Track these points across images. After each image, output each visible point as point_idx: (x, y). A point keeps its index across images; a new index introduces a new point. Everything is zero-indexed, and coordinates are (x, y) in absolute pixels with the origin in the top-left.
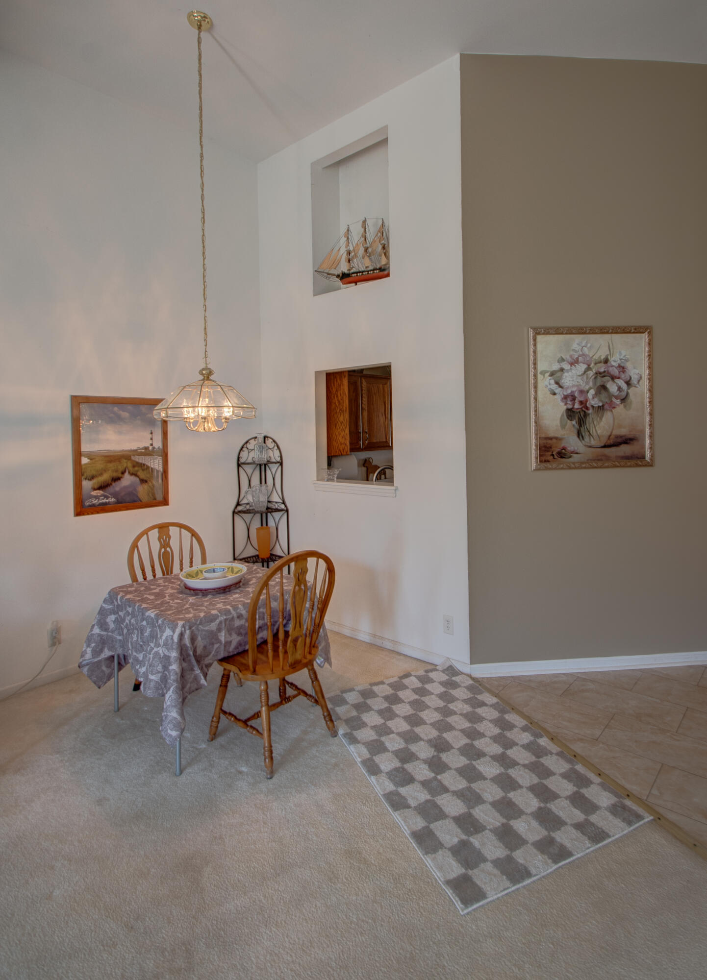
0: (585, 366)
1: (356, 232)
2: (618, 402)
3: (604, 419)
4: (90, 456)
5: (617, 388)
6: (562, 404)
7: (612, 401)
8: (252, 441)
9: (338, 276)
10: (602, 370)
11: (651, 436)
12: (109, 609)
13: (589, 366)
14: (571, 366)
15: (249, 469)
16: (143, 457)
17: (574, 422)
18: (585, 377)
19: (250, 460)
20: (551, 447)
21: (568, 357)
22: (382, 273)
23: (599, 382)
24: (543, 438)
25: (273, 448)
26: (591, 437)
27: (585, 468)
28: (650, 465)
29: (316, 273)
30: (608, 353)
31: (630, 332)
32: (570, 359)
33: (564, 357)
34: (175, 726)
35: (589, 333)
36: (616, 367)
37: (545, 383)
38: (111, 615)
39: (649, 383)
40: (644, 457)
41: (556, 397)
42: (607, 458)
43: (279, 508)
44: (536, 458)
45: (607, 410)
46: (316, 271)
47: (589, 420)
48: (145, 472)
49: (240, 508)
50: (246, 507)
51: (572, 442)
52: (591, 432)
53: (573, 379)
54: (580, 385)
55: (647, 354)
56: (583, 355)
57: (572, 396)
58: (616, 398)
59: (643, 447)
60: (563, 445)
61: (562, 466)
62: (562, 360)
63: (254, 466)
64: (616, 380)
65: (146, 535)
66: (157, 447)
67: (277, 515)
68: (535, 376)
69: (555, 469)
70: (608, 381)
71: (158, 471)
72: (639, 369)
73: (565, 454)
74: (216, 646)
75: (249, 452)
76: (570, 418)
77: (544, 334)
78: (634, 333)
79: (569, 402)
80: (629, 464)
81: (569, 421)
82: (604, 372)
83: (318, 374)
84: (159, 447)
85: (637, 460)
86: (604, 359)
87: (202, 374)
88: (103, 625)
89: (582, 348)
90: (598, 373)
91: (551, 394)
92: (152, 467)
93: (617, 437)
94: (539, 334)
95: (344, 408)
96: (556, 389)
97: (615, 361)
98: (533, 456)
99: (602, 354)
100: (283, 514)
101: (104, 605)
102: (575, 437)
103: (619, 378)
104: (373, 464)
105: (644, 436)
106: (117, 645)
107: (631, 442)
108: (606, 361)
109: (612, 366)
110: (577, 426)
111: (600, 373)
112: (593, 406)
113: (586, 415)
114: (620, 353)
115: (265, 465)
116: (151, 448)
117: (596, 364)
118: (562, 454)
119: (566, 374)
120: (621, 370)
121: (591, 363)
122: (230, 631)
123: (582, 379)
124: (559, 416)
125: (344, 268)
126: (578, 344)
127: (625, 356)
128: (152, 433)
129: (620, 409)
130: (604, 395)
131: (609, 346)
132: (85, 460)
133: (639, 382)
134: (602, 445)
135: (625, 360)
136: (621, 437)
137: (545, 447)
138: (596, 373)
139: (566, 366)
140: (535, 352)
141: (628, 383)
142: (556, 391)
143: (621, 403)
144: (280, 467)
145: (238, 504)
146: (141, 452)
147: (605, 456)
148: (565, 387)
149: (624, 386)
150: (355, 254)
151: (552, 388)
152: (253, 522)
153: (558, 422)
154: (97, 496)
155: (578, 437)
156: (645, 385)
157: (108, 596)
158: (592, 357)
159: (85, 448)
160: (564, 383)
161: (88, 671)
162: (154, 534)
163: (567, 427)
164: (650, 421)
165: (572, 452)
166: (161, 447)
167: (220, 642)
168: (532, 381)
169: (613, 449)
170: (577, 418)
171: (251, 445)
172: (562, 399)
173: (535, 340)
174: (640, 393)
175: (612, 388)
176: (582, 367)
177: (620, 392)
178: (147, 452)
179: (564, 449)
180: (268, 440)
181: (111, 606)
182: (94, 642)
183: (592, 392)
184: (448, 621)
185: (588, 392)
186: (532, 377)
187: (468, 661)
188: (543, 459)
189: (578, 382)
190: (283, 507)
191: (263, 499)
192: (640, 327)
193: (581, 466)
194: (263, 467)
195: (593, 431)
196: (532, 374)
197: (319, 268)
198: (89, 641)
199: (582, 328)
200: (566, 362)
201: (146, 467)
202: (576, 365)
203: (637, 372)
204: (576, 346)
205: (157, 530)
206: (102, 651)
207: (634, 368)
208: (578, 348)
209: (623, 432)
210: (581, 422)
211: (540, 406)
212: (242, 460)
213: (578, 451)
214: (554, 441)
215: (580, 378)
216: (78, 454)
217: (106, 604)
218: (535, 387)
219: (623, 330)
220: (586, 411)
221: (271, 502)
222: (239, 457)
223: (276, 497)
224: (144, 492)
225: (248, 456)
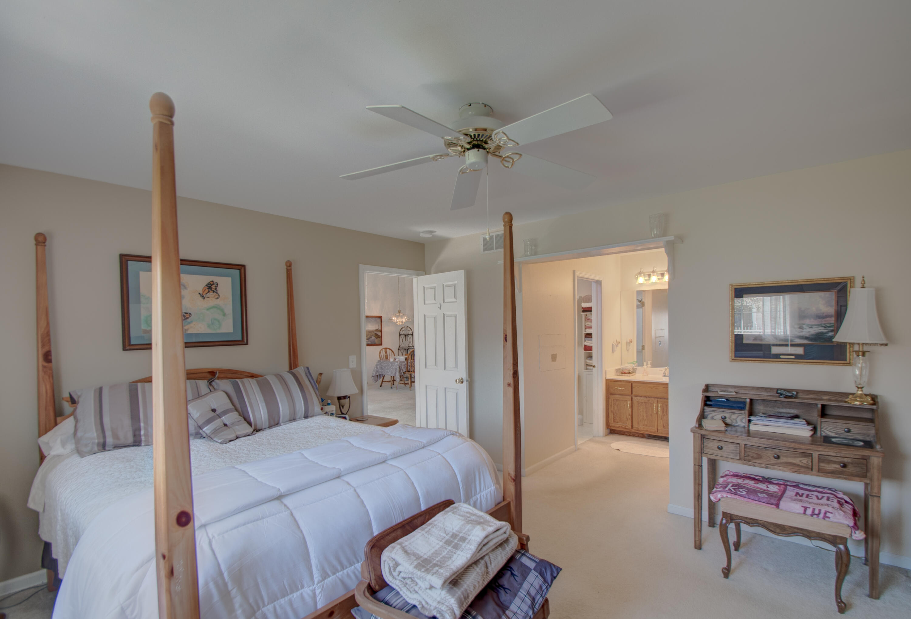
8: (403, 328)
15: (402, 336)
25: (410, 330)
43: (412, 348)
48: (377, 336)
49: (400, 348)
63: (404, 335)
65: (382, 350)
71: (380, 336)
75: (402, 331)
84: (380, 329)
87: (398, 311)
88: (377, 368)
92: (379, 334)
101: (376, 364)
106: (381, 372)
115: (407, 335)
128: (379, 325)
144: (412, 336)
145: (400, 347)
152: (403, 353)
161: (374, 378)
162: (384, 350)
171: (403, 329)
178: (377, 330)
180: (408, 328)
182: (376, 371)
191: (407, 346)
194: (406, 336)
198: (374, 371)
201: (377, 334)
206: (377, 373)
212: (401, 334)
221: (409, 347)
222: (400, 333)
223: (411, 345)
224: (377, 341)
225: (402, 333)
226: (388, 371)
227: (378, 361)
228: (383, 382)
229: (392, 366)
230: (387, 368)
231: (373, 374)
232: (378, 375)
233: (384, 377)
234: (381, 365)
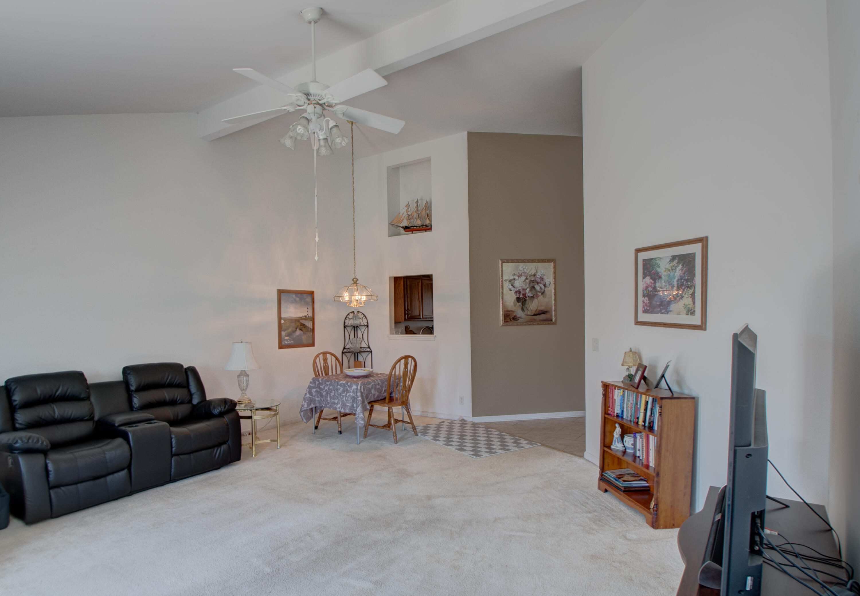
0: (525, 278)
1: (413, 206)
2: (540, 294)
3: (534, 302)
4: (285, 319)
5: (539, 288)
6: (515, 295)
7: (537, 294)
8: (351, 314)
9: (402, 227)
10: (533, 279)
11: (555, 310)
12: (313, 386)
13: (527, 277)
14: (519, 277)
15: (349, 329)
16: (304, 321)
17: (520, 304)
18: (525, 283)
19: (349, 325)
20: (509, 315)
21: (517, 273)
22: (427, 228)
23: (532, 285)
24: (506, 311)
25: (362, 318)
26: (528, 311)
27: (525, 325)
28: (554, 324)
29: (390, 225)
30: (535, 271)
31: (545, 262)
32: (518, 274)
33: (515, 273)
34: (362, 420)
35: (527, 262)
36: (539, 278)
37: (507, 285)
38: (313, 389)
39: (554, 285)
40: (552, 320)
41: (511, 292)
42: (535, 320)
43: (366, 351)
44: (503, 320)
45: (535, 298)
46: (390, 224)
47: (527, 302)
48: (305, 329)
49: (345, 350)
50: (348, 350)
51: (519, 313)
52: (528, 308)
53: (519, 283)
54: (523, 286)
55: (553, 272)
56: (524, 272)
57: (519, 291)
58: (539, 292)
59: (552, 315)
60: (514, 314)
61: (514, 324)
62: (514, 275)
63: (352, 327)
64: (539, 284)
65: (318, 357)
66: (310, 316)
67: (364, 355)
68: (502, 282)
69: (511, 325)
70: (535, 285)
71: (310, 328)
72: (549, 279)
73: (516, 319)
74: (371, 395)
75: (349, 320)
76: (518, 302)
77: (506, 262)
78: (547, 262)
79: (518, 294)
80: (545, 323)
81: (518, 303)
82: (534, 280)
83: (390, 278)
84: (311, 316)
85: (549, 321)
86: (533, 274)
87: (354, 281)
88: (310, 393)
89: (524, 269)
90: (531, 281)
91: (509, 290)
92: (308, 326)
93: (539, 311)
94: (504, 262)
95: (402, 297)
96: (512, 288)
97: (538, 275)
98: (501, 319)
99: (533, 272)
100: (369, 353)
101: (310, 384)
102: (521, 311)
103: (540, 283)
104: (410, 329)
105: (552, 310)
106: (317, 402)
107: (546, 313)
108: (535, 275)
109: (537, 278)
110: (521, 305)
111: (532, 281)
112: (528, 296)
113: (525, 300)
114: (541, 272)
115: (357, 327)
116: (307, 316)
117: (530, 276)
118: (515, 319)
119: (516, 281)
120: (541, 279)
121: (528, 276)
122: (375, 389)
123: (523, 284)
124: (513, 300)
125: (405, 223)
126: (522, 267)
127: (543, 273)
128: (308, 309)
129: (541, 297)
130: (534, 291)
131: (536, 268)
132: (282, 322)
133: (549, 285)
134: (533, 314)
135: (543, 275)
136: (542, 310)
137: (507, 315)
138: (530, 281)
139: (516, 277)
140: (502, 271)
141: (545, 285)
142: (512, 289)
143: (542, 295)
144: (367, 328)
145: (344, 348)
146: (304, 318)
147: (534, 319)
148: (516, 287)
149: (543, 287)
150: (412, 217)
151: (510, 288)
152: (351, 358)
153: (513, 304)
154: (287, 339)
155: (522, 310)
156: (552, 287)
157: (312, 380)
158: (528, 273)
159: (283, 315)
160: (515, 285)
161: (303, 414)
162: (321, 356)
163: (517, 306)
164: (555, 303)
165: (519, 318)
166: (312, 316)
167: (372, 393)
168: (501, 285)
169: (538, 316)
170: (521, 302)
171: (351, 316)
172: (515, 293)
173: (502, 265)
174: (550, 290)
175: (538, 288)
176: (524, 278)
177: (541, 289)
178: (305, 318)
179: (515, 316)
180: (359, 313)
181: (313, 385)
182: (307, 400)
183: (528, 290)
184: (461, 398)
185: (526, 289)
186: (501, 283)
187: (471, 416)
188: (506, 320)
189: (522, 285)
190: (369, 350)
191: (357, 346)
192: (550, 260)
193: (523, 324)
194: (355, 328)
195: (529, 308)
196: (500, 281)
197: (391, 222)
198: (305, 399)
199: (523, 260)
200: (516, 276)
201: (305, 326)
202: (521, 277)
203: (549, 280)
204: (521, 268)
205: (322, 355)
206: (310, 404)
207: (547, 279)
208: (521, 269)
209: (542, 308)
210: (523, 304)
211: (504, 296)
212: (346, 324)
213: (522, 317)
214: (511, 312)
215: (522, 283)
216: (280, 318)
217: (311, 384)
218: (502, 287)
219: (542, 261)
220: (526, 298)
221: (361, 348)
222: (344, 323)
223: (364, 345)
224: (305, 339)
225: (349, 322)
226: (336, 401)
227: (313, 379)
228: (321, 420)
229: (343, 391)
230: (332, 394)
231: (303, 406)
232: (312, 409)
233: (322, 411)
234: (320, 388)
